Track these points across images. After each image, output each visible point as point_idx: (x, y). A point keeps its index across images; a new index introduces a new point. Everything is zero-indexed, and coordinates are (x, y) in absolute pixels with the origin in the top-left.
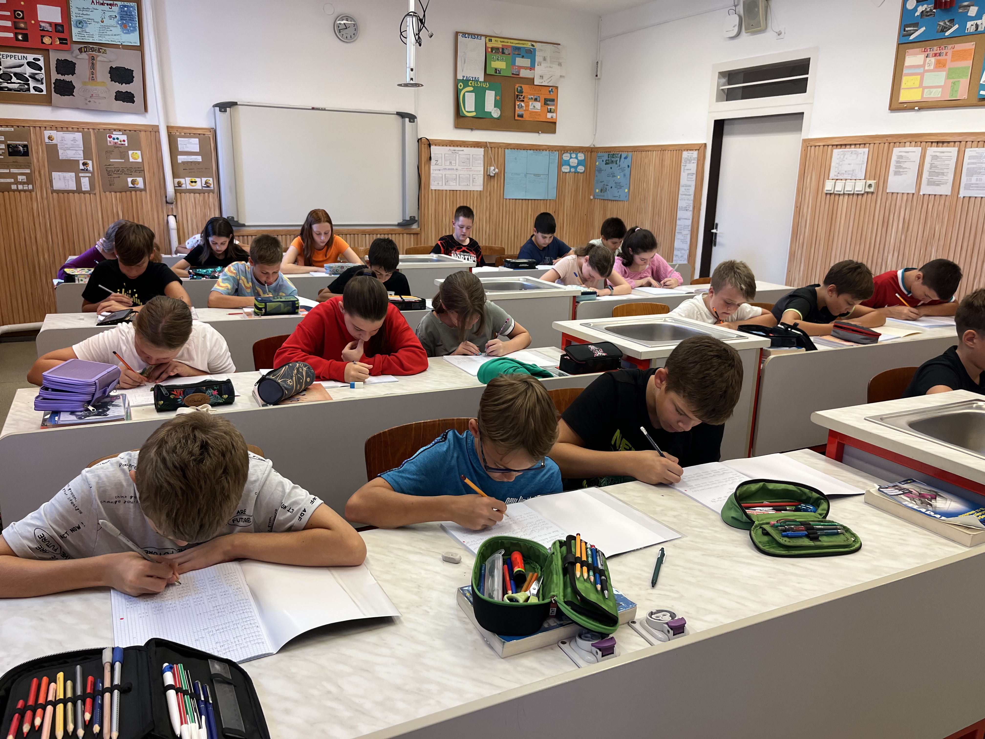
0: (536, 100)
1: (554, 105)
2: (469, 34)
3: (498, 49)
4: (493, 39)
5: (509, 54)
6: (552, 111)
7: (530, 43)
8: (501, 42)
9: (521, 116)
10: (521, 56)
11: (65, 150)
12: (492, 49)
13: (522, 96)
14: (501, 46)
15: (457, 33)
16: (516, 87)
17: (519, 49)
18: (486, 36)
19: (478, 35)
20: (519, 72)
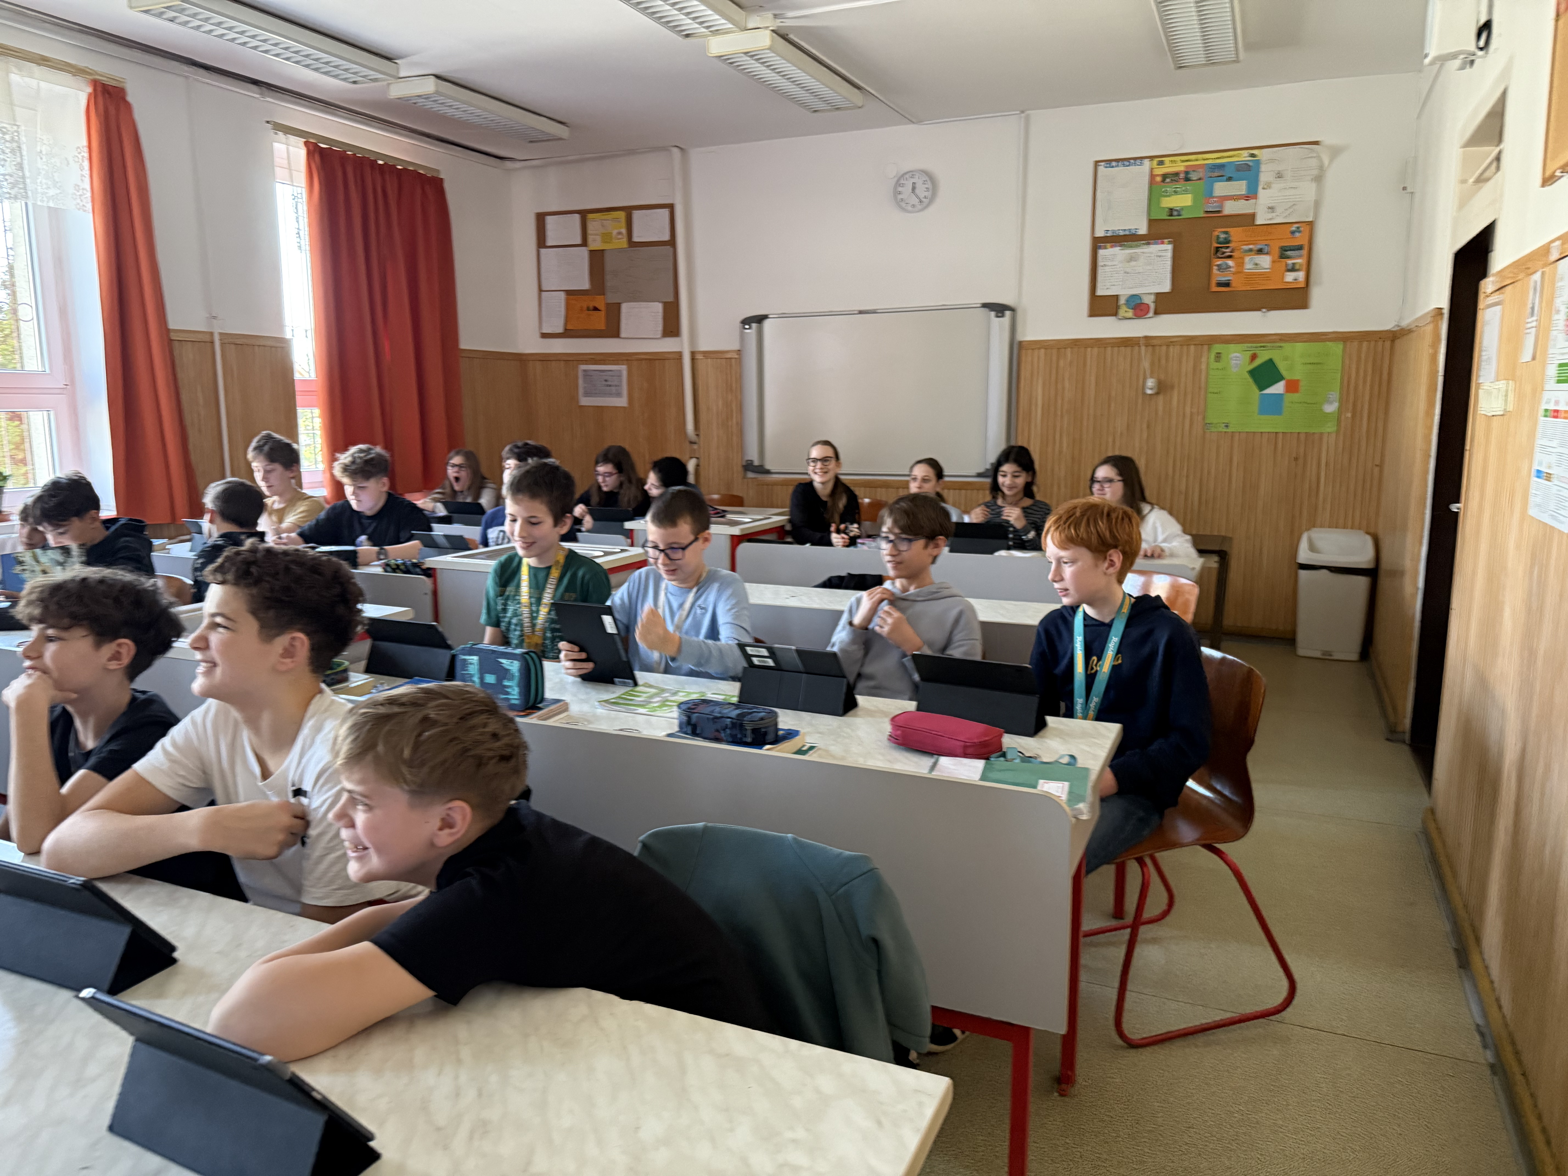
0: (1260, 251)
1: (1300, 257)
2: (1117, 160)
3: (1177, 174)
4: (1166, 160)
5: (1200, 179)
6: (1297, 267)
7: (1245, 153)
8: (1183, 161)
9: (1227, 284)
10: (1225, 178)
12: (1165, 176)
13: (1228, 247)
14: (1182, 169)
15: (1097, 163)
16: (1216, 233)
17: (1222, 166)
18: (1151, 158)
19: (1135, 159)
20: (1222, 206)
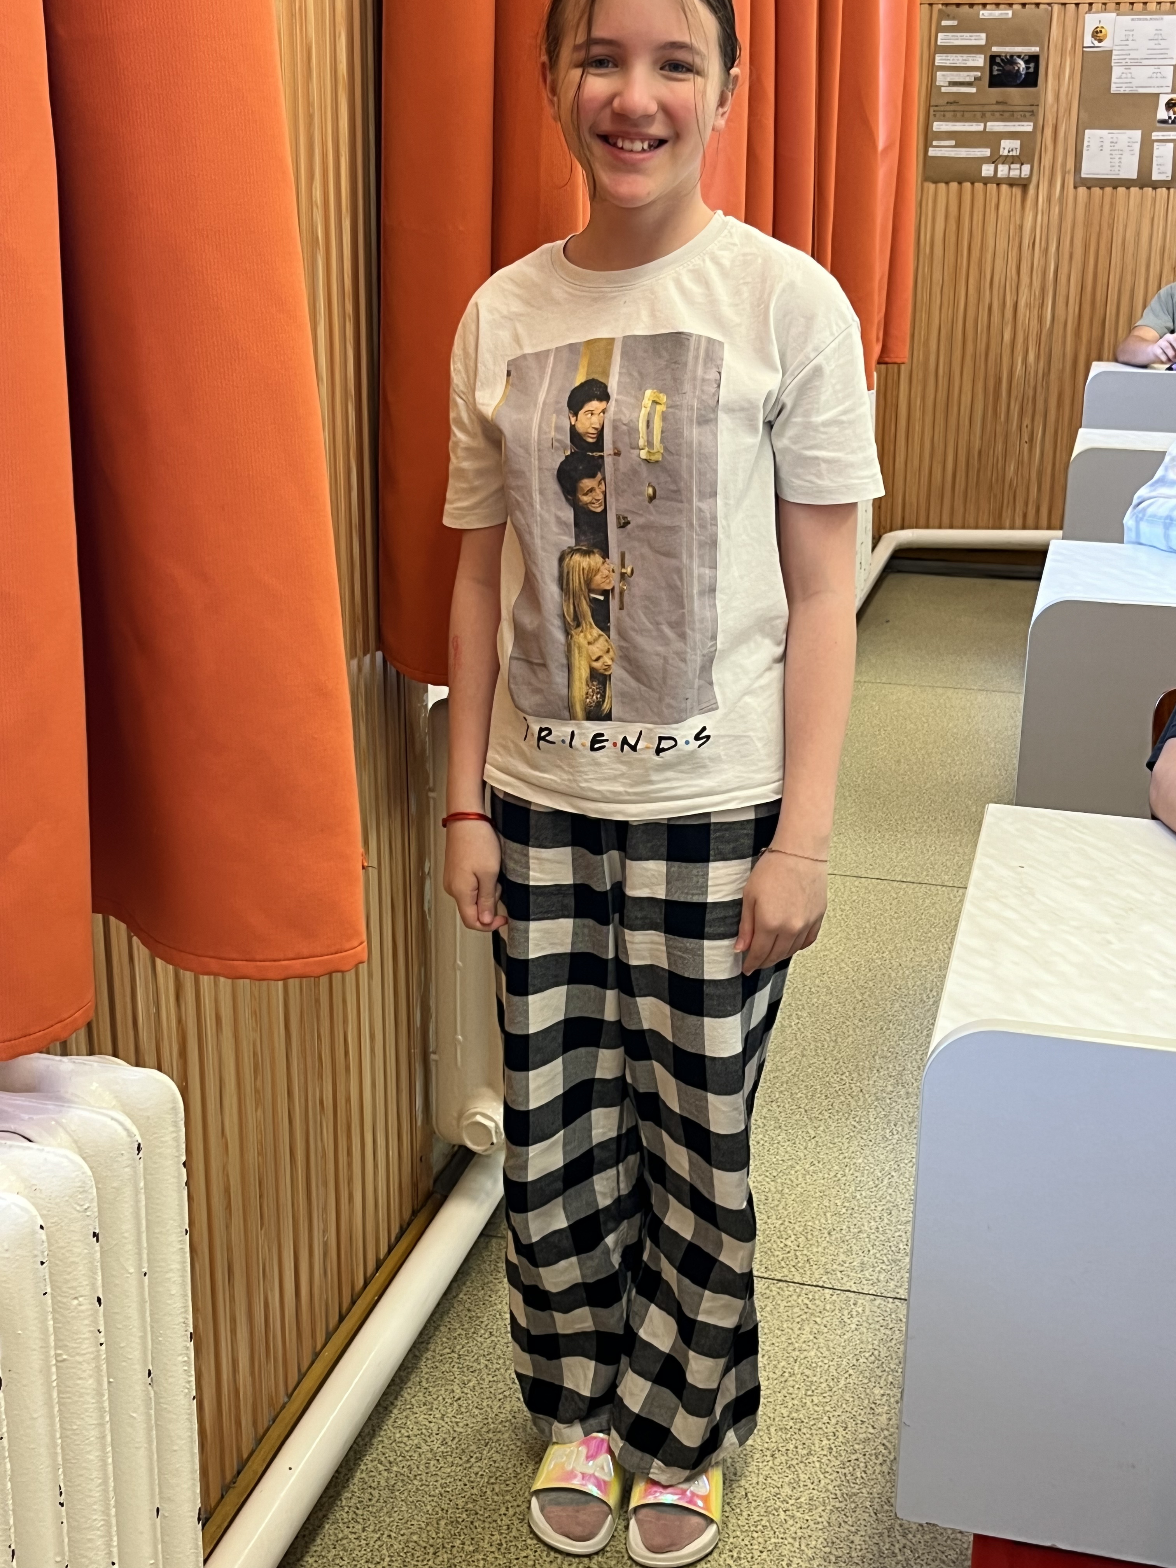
11: (1128, 67)
